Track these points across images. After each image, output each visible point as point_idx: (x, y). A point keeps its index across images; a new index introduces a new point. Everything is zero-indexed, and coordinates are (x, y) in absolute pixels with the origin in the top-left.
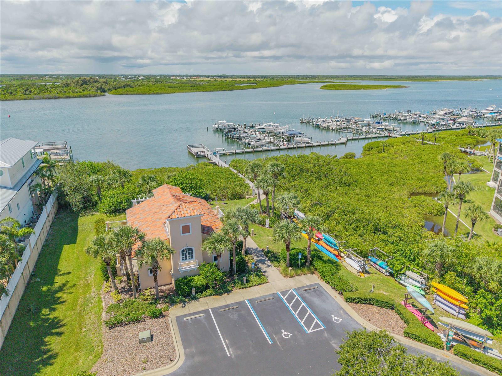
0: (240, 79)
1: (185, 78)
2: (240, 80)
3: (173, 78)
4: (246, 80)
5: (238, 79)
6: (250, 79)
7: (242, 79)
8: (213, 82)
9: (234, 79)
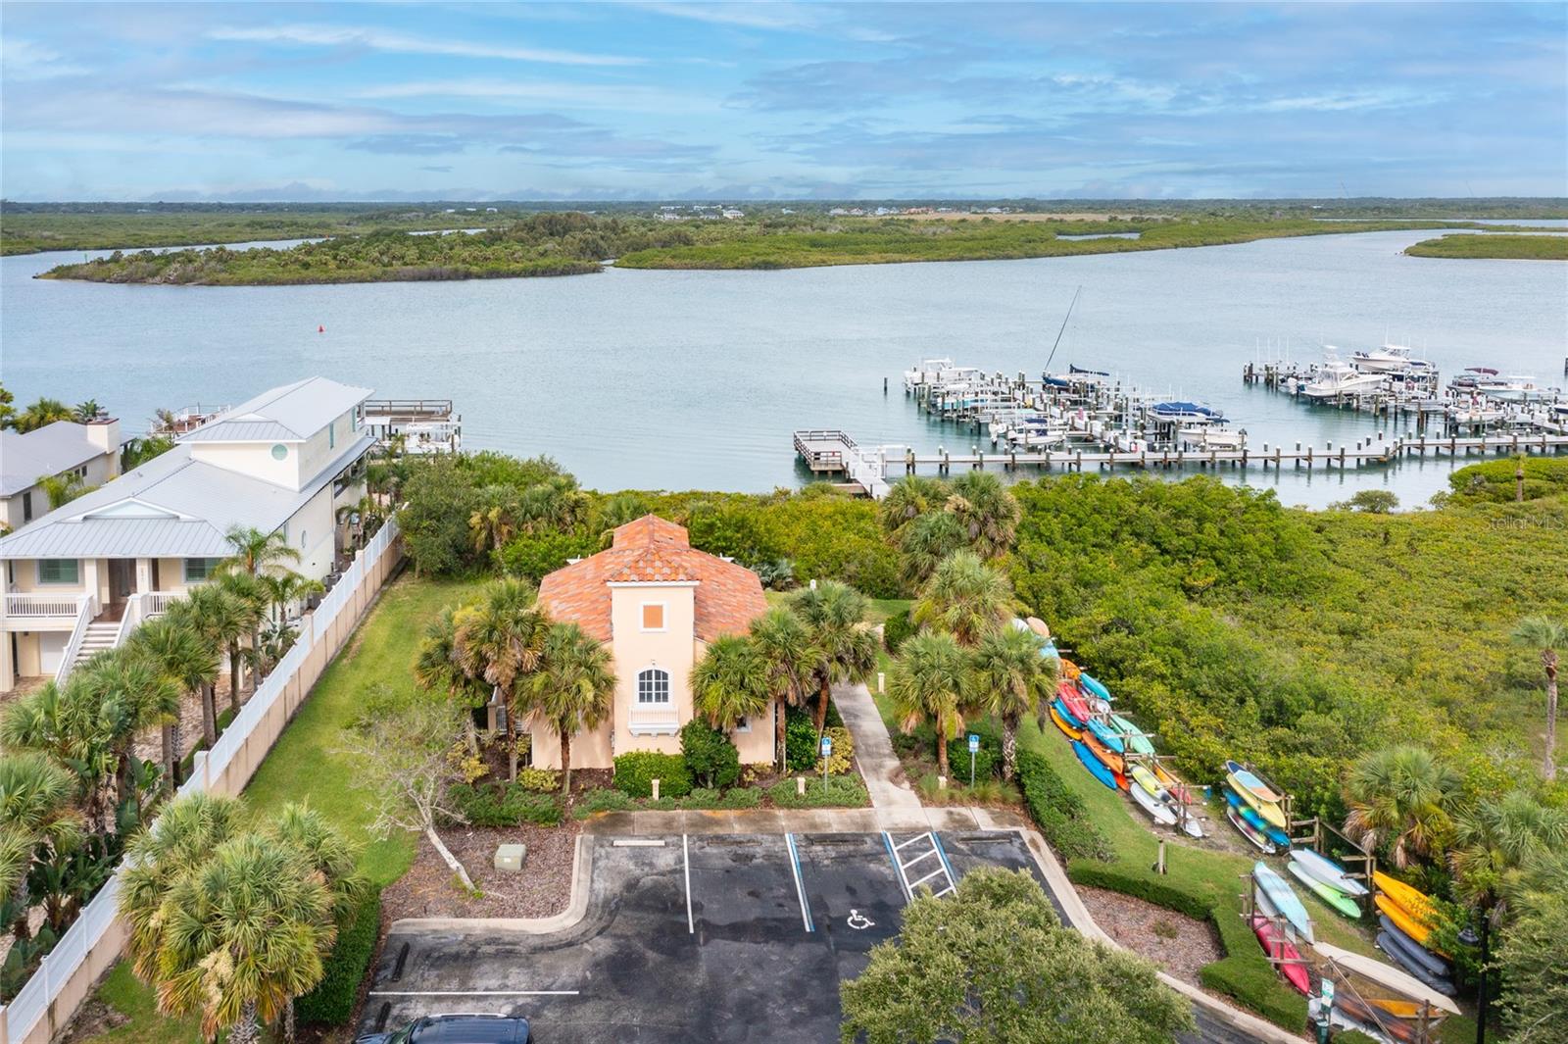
0: (1079, 216)
1: (880, 211)
2: (1082, 220)
3: (840, 211)
4: (1103, 218)
5: (1070, 218)
6: (1120, 217)
7: (1089, 217)
8: (974, 226)
9: (1056, 217)
